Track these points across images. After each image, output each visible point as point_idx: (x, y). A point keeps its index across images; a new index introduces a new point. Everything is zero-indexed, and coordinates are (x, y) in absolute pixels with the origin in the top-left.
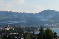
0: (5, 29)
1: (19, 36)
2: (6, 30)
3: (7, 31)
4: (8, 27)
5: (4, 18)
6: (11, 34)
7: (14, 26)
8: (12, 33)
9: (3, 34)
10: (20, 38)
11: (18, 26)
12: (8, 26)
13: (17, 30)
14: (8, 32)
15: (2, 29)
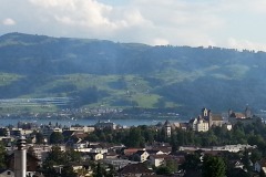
0: (191, 129)
1: (254, 158)
2: (197, 132)
3: (201, 134)
4: (206, 119)
5: (188, 76)
6: (219, 149)
7: (233, 115)
8: (224, 145)
9: (182, 149)
10: (257, 167)
11: (249, 115)
12: (206, 112)
13: (247, 130)
14: (203, 139)
15: (177, 125)
